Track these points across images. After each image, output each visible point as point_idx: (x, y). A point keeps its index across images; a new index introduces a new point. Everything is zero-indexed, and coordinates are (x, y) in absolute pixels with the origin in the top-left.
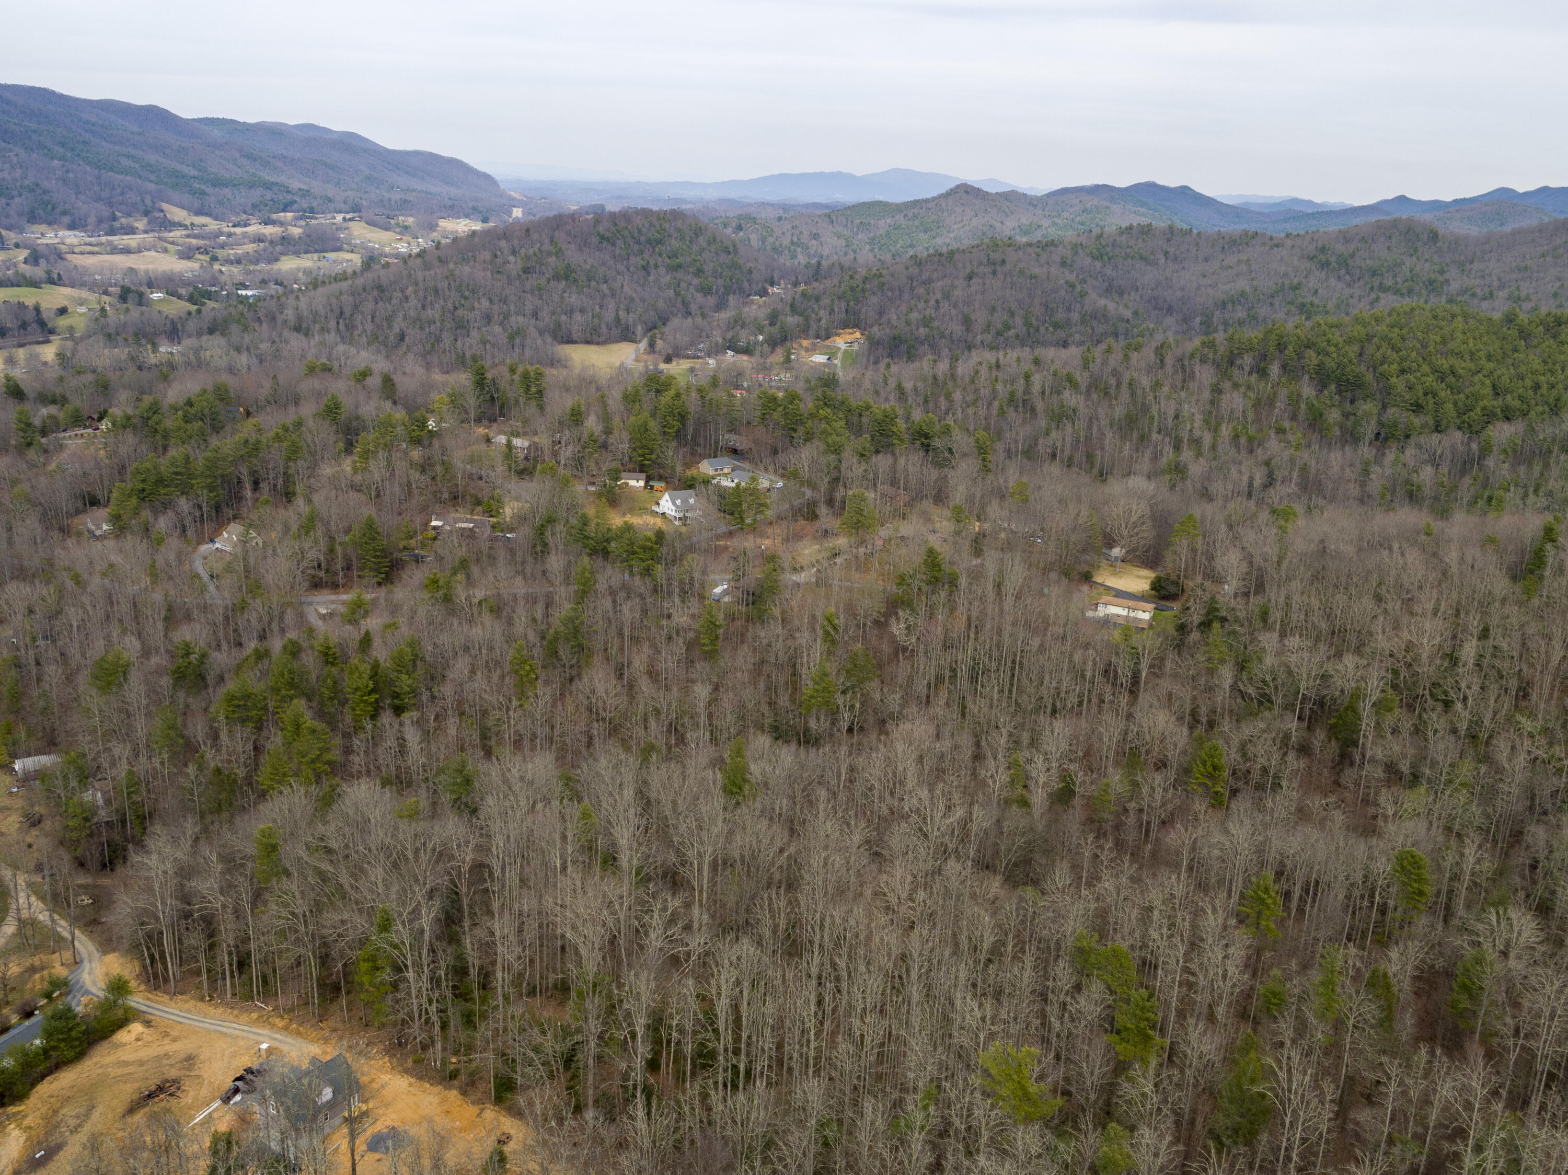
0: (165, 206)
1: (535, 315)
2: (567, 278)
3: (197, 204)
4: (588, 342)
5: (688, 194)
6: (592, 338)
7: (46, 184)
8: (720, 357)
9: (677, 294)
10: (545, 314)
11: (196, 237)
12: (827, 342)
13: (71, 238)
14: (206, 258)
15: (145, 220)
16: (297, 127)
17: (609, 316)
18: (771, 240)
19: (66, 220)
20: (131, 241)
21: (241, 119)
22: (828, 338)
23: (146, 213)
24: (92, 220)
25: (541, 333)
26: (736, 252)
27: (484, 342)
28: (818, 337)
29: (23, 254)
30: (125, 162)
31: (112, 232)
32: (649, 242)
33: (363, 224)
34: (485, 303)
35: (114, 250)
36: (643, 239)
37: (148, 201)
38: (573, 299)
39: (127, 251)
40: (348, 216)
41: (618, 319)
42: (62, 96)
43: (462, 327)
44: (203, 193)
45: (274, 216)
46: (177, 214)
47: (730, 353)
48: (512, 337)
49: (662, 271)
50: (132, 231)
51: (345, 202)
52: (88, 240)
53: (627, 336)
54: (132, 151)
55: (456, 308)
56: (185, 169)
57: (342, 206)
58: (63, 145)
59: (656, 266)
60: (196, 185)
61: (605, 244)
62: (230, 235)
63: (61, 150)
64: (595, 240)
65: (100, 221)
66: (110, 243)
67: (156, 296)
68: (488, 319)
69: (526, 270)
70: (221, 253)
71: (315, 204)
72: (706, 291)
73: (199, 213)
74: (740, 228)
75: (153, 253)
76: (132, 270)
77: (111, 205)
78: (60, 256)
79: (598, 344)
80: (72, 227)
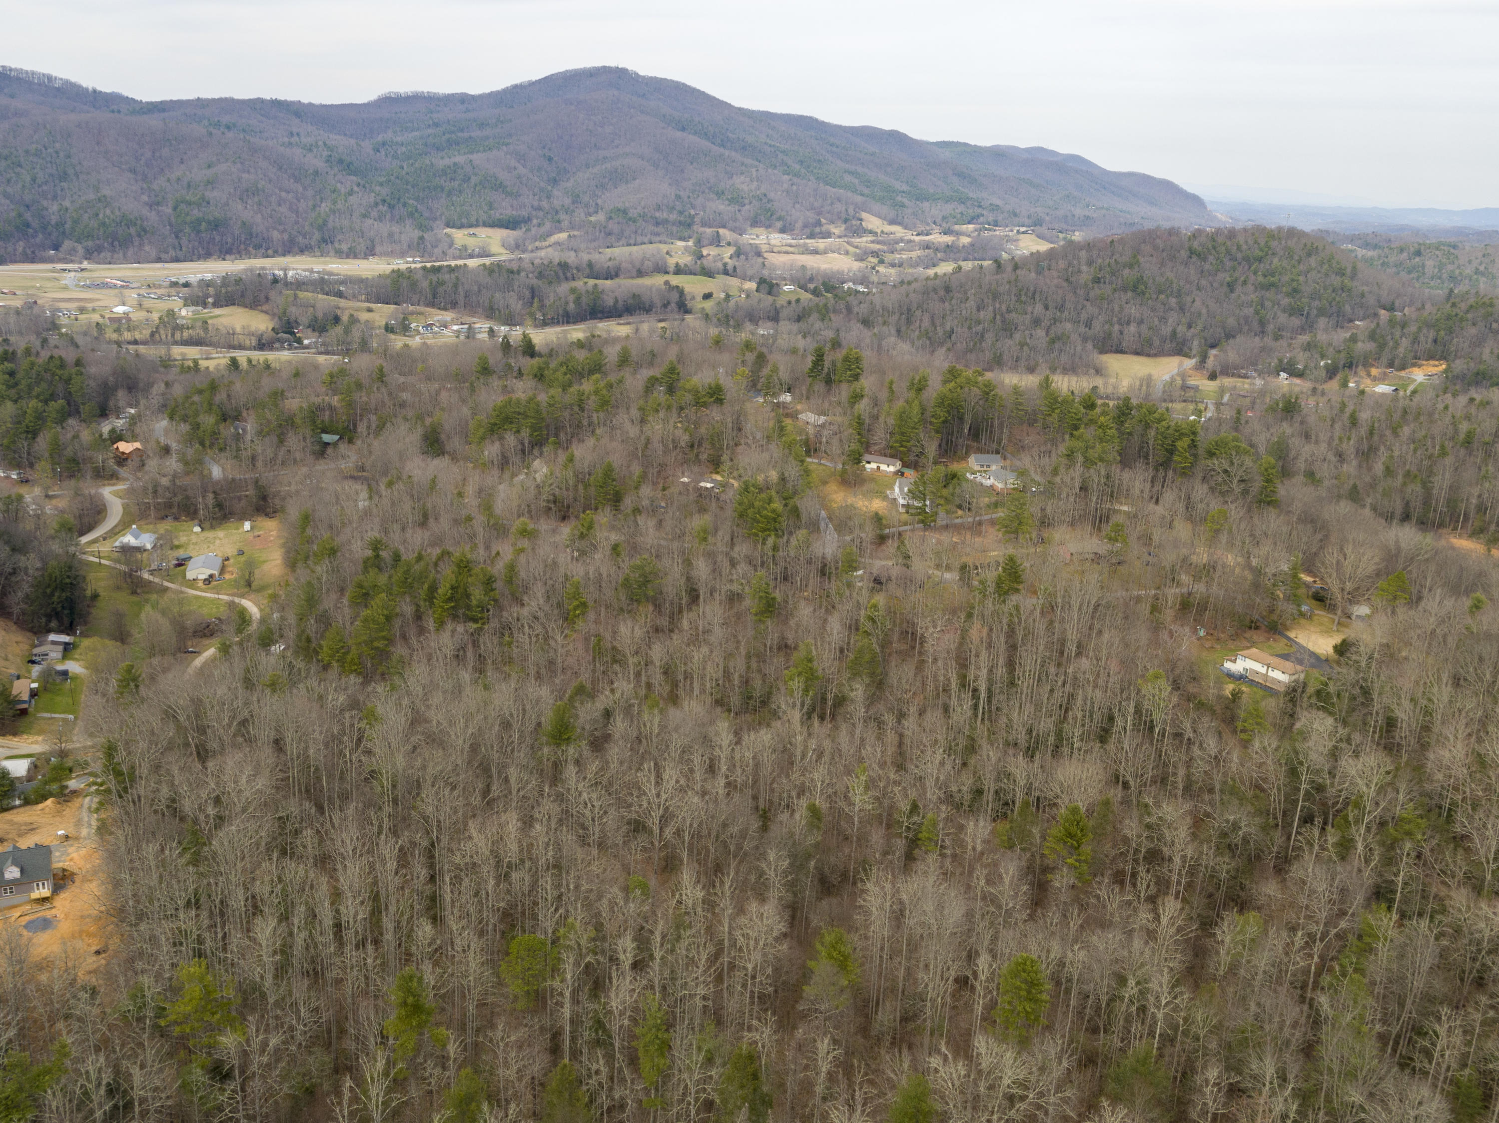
0: (864, 215)
1: (1089, 324)
2: (1135, 288)
3: (892, 214)
4: (1137, 353)
5: (1423, 222)
6: (1144, 349)
7: (772, 195)
8: (1271, 379)
9: (1257, 312)
10: (1097, 325)
11: (878, 243)
12: (1403, 373)
13: (777, 239)
14: (875, 260)
15: (843, 227)
16: (1028, 150)
17: (1166, 330)
18: (1450, 267)
19: (779, 224)
20: (821, 244)
21: (972, 143)
22: (1403, 368)
23: (846, 221)
24: (799, 225)
25: (1085, 339)
26: (1353, 276)
27: (1022, 345)
28: (1391, 365)
29: (731, 250)
30: (848, 178)
31: (811, 236)
32: (1247, 259)
33: (1033, 237)
34: (1039, 308)
35: (807, 251)
36: (1239, 256)
37: (851, 211)
38: (1133, 310)
39: (816, 252)
40: (1023, 229)
41: (1174, 332)
42: (823, 123)
43: (1008, 329)
44: (903, 205)
45: (957, 227)
46: (872, 222)
47: (1283, 375)
48: (1053, 341)
49: (1250, 288)
50: (828, 235)
51: (1029, 217)
52: (794, 242)
53: (1180, 349)
54: (860, 169)
55: (1009, 311)
56: (898, 185)
57: (1027, 221)
58: (801, 162)
59: (1245, 283)
60: (899, 198)
61: (1195, 258)
62: (910, 241)
63: (798, 167)
64: (1184, 254)
65: (805, 226)
66: (805, 244)
67: (787, 288)
68: (1037, 322)
69: (1097, 281)
70: (888, 257)
71: (1000, 218)
72: (1294, 311)
73: (892, 222)
74: (1418, 253)
75: (836, 255)
76: (803, 267)
77: (819, 213)
78: (759, 254)
79: (1148, 355)
80: (782, 231)
